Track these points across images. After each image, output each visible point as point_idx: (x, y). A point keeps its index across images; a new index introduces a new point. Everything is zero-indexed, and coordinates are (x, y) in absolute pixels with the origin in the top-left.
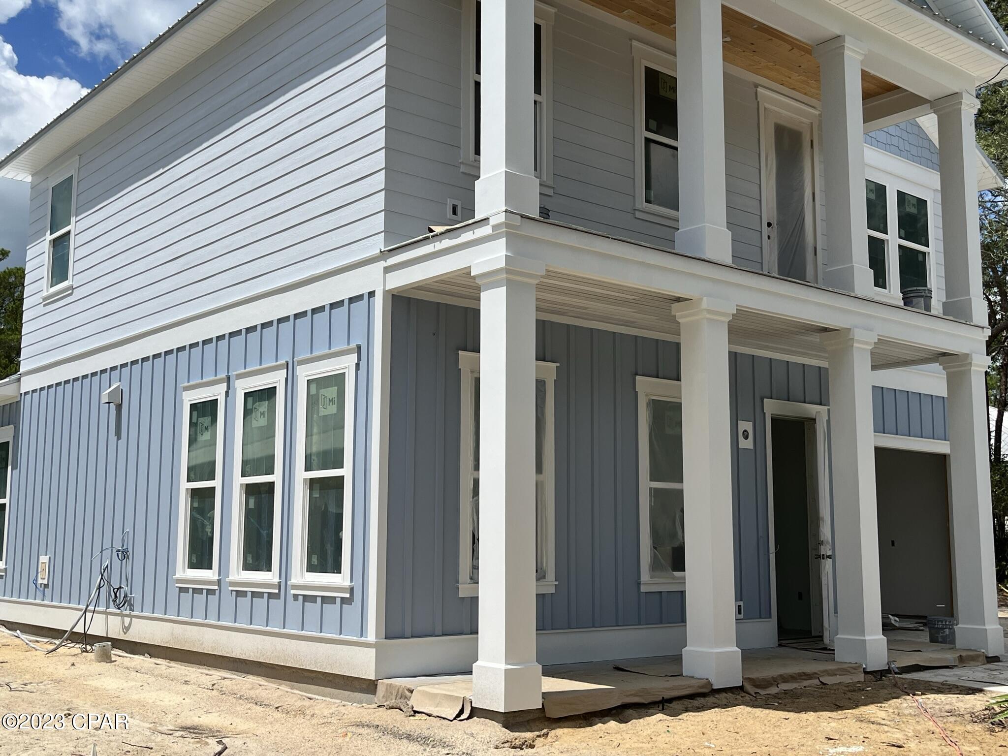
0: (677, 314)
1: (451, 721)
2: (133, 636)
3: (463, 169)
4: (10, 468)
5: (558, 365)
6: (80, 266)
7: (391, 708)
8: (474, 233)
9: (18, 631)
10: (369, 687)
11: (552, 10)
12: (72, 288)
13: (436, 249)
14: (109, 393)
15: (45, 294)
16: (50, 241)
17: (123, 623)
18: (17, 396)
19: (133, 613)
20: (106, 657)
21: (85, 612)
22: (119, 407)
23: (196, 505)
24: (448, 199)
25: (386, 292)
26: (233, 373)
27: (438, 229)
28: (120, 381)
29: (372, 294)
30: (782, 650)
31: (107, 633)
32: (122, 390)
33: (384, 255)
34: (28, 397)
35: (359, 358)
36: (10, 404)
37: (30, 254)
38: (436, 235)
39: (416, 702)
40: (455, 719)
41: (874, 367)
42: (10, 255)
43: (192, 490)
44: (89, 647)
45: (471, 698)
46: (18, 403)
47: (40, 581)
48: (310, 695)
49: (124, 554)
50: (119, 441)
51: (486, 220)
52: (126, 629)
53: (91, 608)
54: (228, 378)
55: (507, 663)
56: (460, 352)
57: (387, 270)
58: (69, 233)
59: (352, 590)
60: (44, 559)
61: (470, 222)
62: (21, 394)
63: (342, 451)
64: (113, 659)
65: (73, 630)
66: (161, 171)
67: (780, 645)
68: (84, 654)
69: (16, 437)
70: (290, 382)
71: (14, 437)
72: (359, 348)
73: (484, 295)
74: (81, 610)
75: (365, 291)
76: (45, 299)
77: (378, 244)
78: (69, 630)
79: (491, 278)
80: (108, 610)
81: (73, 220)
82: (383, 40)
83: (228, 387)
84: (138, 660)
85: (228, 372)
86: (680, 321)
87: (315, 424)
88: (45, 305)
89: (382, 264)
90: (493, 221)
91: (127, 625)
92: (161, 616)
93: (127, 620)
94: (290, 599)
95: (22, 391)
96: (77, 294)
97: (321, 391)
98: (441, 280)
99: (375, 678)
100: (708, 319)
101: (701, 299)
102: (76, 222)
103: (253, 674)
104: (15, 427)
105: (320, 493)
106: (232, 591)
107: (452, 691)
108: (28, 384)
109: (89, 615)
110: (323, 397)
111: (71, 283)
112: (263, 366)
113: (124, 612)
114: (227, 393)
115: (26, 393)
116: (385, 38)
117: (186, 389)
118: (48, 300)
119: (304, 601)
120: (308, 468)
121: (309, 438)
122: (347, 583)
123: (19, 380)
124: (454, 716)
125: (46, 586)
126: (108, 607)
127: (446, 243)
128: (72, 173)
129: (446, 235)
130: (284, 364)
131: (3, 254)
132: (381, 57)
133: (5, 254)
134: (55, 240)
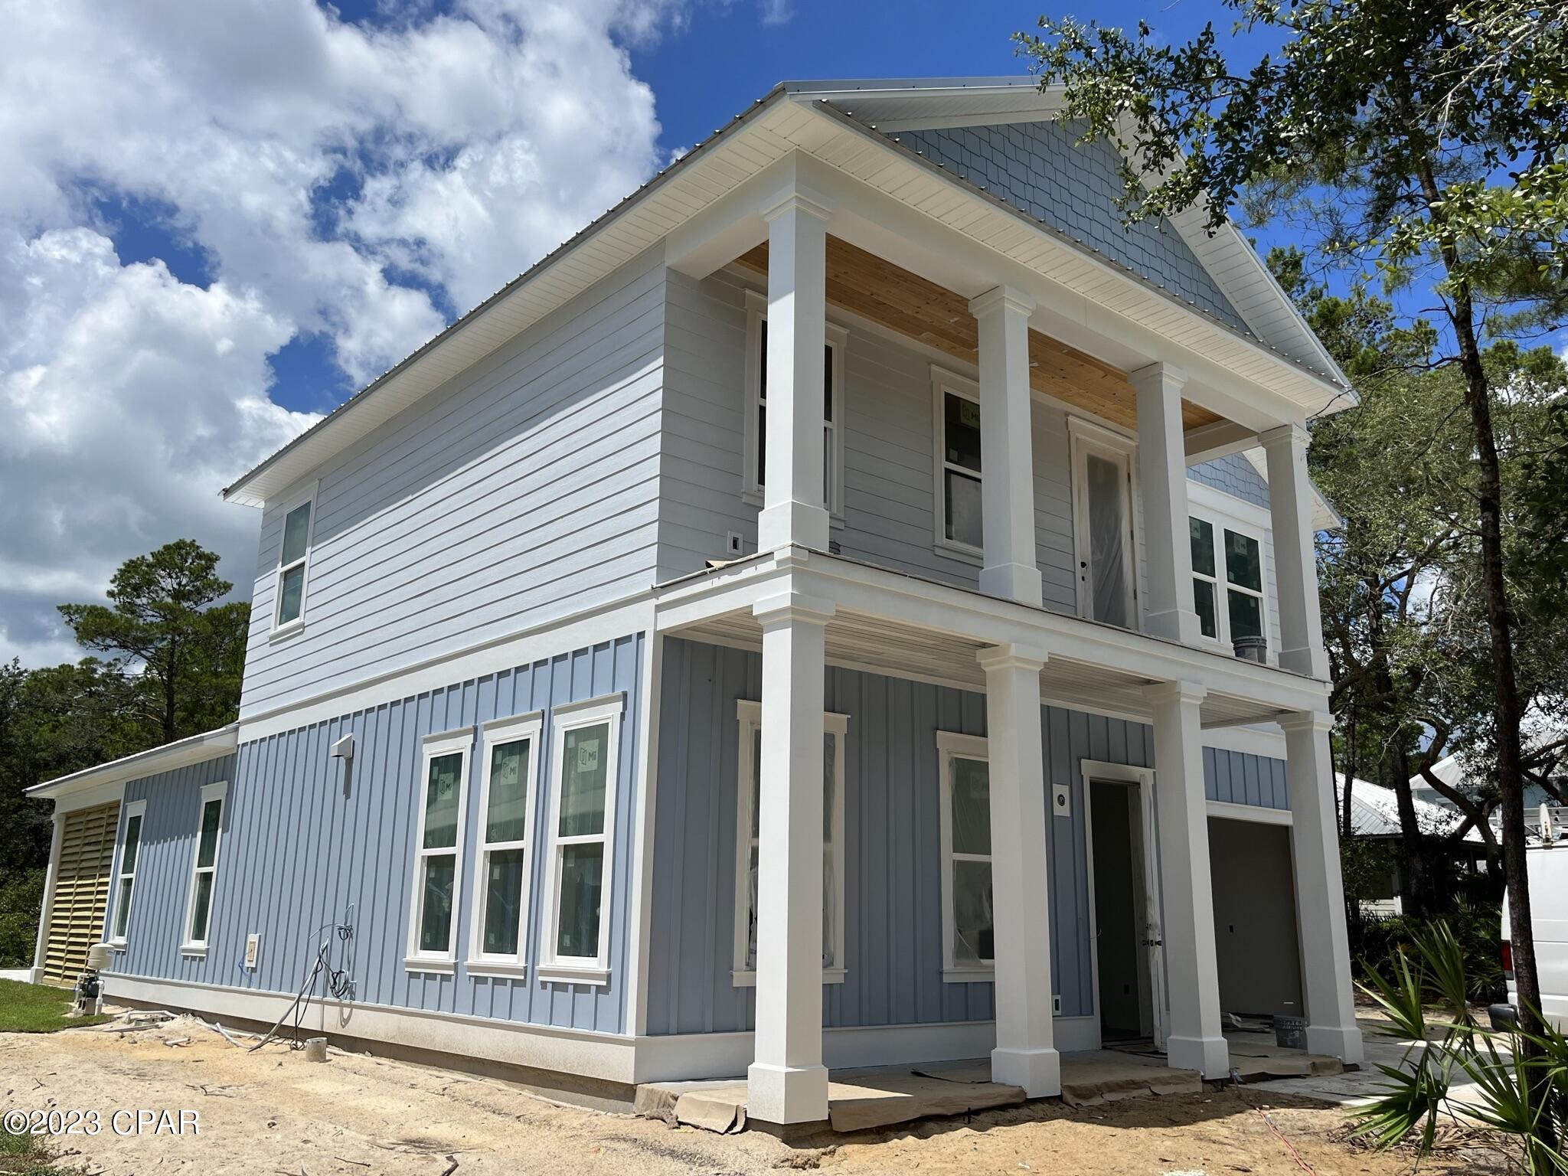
0: (982, 662)
1: (722, 1134)
2: (351, 1031)
3: (745, 499)
4: (220, 831)
5: (849, 717)
6: (313, 602)
7: (652, 1118)
8: (757, 568)
9: (218, 1024)
10: (625, 1093)
11: (845, 332)
12: (303, 626)
13: (716, 586)
14: (339, 745)
15: (272, 632)
16: (281, 574)
17: (342, 1013)
18: (233, 748)
19: (354, 1003)
20: (319, 1056)
21: (298, 1002)
22: (350, 761)
23: (432, 875)
24: (728, 532)
25: (657, 633)
26: (481, 724)
27: (717, 564)
28: (352, 731)
29: (641, 635)
30: (1107, 1053)
31: (322, 1027)
32: (354, 741)
33: (655, 592)
34: (246, 749)
35: (625, 707)
36: (225, 757)
37: (258, 587)
38: (715, 571)
39: (681, 1111)
40: (726, 1132)
41: (1204, 726)
42: (233, 588)
43: (429, 857)
44: (300, 1044)
45: (746, 1106)
46: (234, 756)
47: (247, 964)
48: (557, 1103)
49: (347, 932)
50: (348, 798)
51: (769, 555)
52: (345, 1022)
53: (305, 996)
54: (476, 729)
55: (788, 1066)
56: (740, 702)
57: (659, 608)
58: (303, 564)
59: (609, 977)
60: (253, 938)
61: (753, 556)
62: (239, 745)
64: (327, 1058)
65: (283, 1023)
66: (410, 498)
67: (1104, 1048)
68: (294, 1051)
69: (229, 795)
70: (546, 734)
71: (227, 794)
72: (625, 695)
73: (765, 637)
74: (293, 999)
75: (634, 631)
76: (271, 638)
77: (650, 580)
78: (277, 1022)
79: (775, 619)
80: (325, 999)
81: (309, 550)
82: (660, 361)
83: (475, 739)
84: (357, 1059)
85: (476, 722)
86: (986, 669)
87: (572, 782)
88: (271, 645)
89: (654, 602)
90: (777, 556)
91: (345, 1017)
92: (386, 1006)
93: (347, 1011)
94: (537, 986)
95: (240, 742)
96: (309, 632)
97: (580, 744)
98: (719, 620)
99: (635, 1081)
100: (1017, 668)
101: (1009, 646)
102: (312, 553)
103: (491, 1076)
104: (229, 783)
105: (576, 863)
106: (470, 976)
107: (724, 1098)
108: (246, 734)
109: (302, 1005)
110: (583, 751)
111: (302, 620)
112: (515, 716)
113: (344, 1002)
114: (473, 746)
115: (244, 745)
116: (662, 358)
117: (427, 741)
118: (276, 639)
119: (553, 989)
120: (562, 833)
121: (565, 799)
122: (604, 969)
123: (237, 729)
124: (726, 1128)
125: (254, 970)
126: (325, 996)
127: (726, 579)
128: (310, 499)
129: (726, 570)
130: (539, 713)
131: (225, 588)
132: (658, 377)
133: (227, 587)
134: (286, 573)
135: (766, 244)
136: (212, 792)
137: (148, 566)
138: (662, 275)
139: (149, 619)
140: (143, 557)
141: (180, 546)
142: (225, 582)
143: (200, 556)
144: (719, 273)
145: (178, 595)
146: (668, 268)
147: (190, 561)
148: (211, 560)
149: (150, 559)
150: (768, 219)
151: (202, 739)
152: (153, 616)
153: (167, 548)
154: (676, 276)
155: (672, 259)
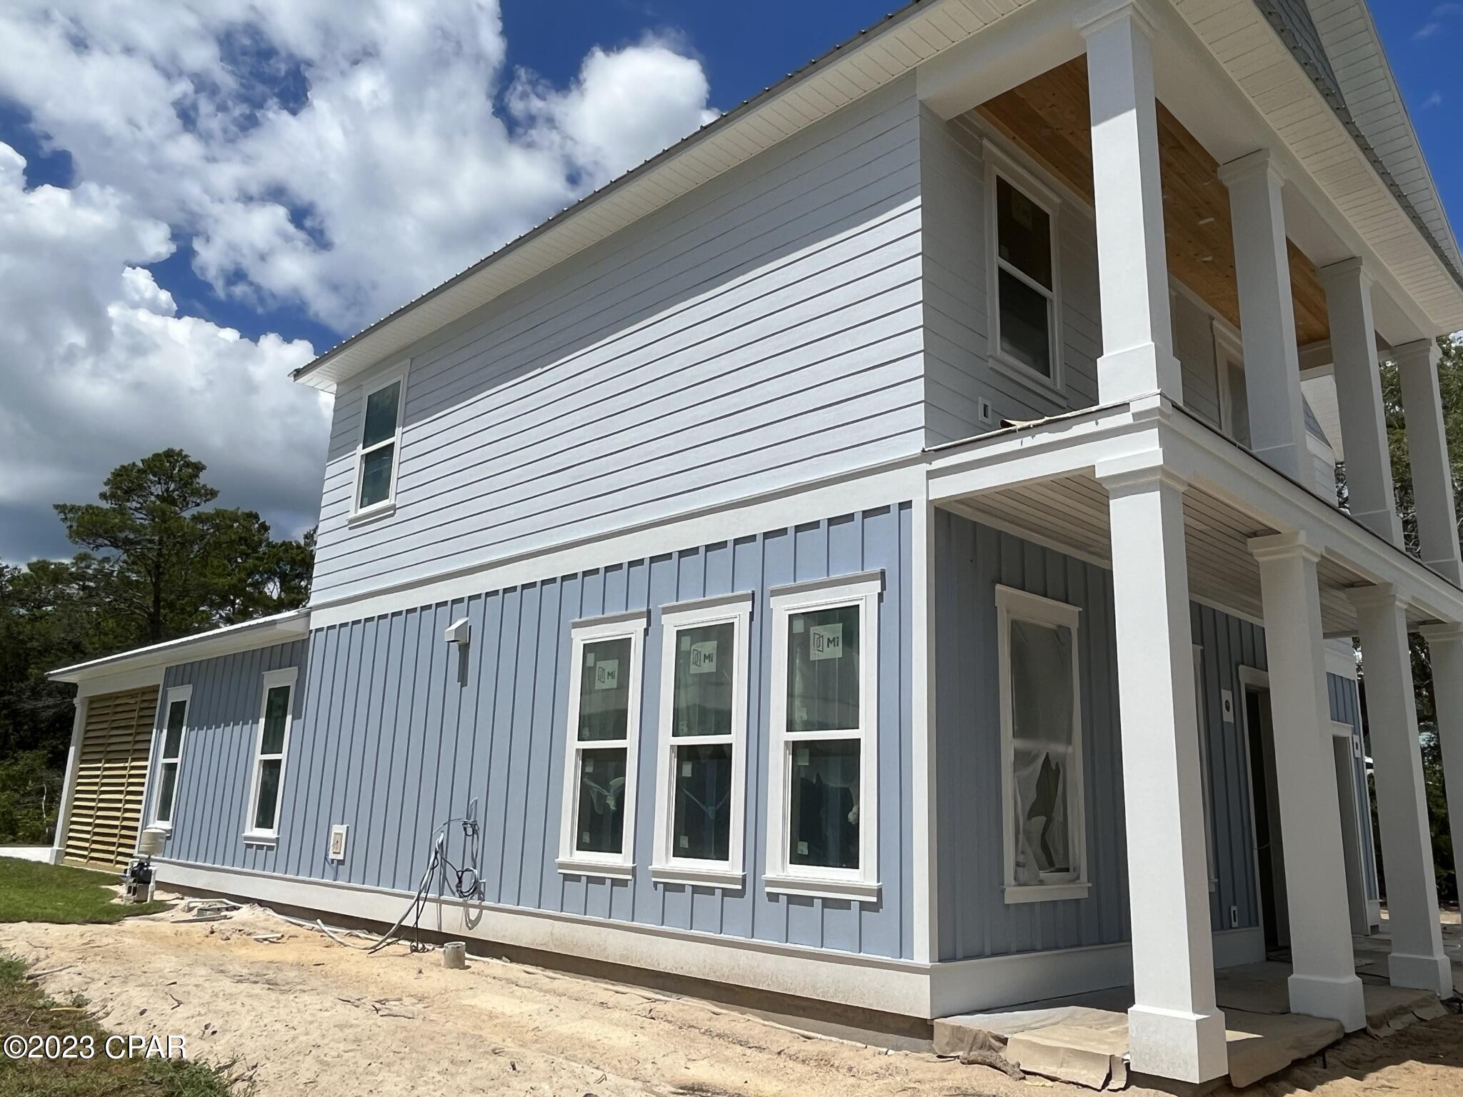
1: (1100, 1091)
3: (991, 363)
4: (289, 718)
5: (1081, 609)
6: (404, 484)
7: (971, 1063)
8: (1097, 424)
9: (319, 921)
10: (919, 1029)
12: (394, 508)
13: (1025, 446)
14: (456, 630)
15: (352, 515)
16: (362, 456)
17: (467, 914)
18: (304, 634)
19: (483, 904)
20: (457, 962)
21: (418, 899)
22: (464, 649)
23: (589, 769)
24: (980, 398)
25: (929, 502)
26: (656, 607)
28: (467, 616)
29: (906, 505)
30: (1271, 964)
31: (440, 927)
32: (470, 627)
33: (925, 456)
34: (321, 635)
35: (883, 587)
37: (330, 471)
40: (1103, 1087)
43: (584, 750)
44: (420, 946)
45: (1127, 1057)
46: (305, 642)
47: (331, 856)
49: (472, 828)
50: (463, 688)
52: (472, 924)
53: (423, 895)
54: (649, 612)
56: (998, 587)
57: (931, 475)
58: (393, 444)
60: (338, 829)
61: (1094, 409)
62: (311, 631)
64: (466, 964)
65: (402, 924)
67: (1268, 959)
68: (415, 954)
69: (300, 682)
70: (759, 619)
71: (297, 681)
72: (883, 573)
74: (412, 897)
75: (894, 500)
76: (351, 521)
77: (917, 444)
78: (397, 923)
79: (1132, 482)
81: (398, 431)
82: (918, 201)
83: (649, 623)
84: (497, 966)
85: (648, 605)
86: (1260, 559)
89: (925, 467)
90: (1135, 408)
91: (473, 918)
93: (474, 913)
94: (762, 901)
95: (312, 627)
96: (400, 515)
97: (812, 629)
99: (932, 1013)
102: (403, 433)
104: (299, 669)
105: (810, 761)
106: (656, 884)
108: (319, 620)
109: (421, 903)
110: (817, 636)
111: (393, 502)
112: (707, 598)
113: (470, 902)
114: (646, 631)
115: (317, 630)
116: (920, 198)
117: (576, 625)
118: (355, 523)
120: (790, 727)
123: (308, 615)
124: (1101, 1083)
125: (341, 862)
126: (441, 894)
128: (400, 378)
129: (1043, 427)
130: (747, 594)
132: (916, 220)
133: (213, 494)
134: (367, 455)
136: (274, 679)
137: (139, 471)
138: (917, 110)
139: (138, 521)
140: (134, 463)
141: (169, 454)
142: (212, 489)
143: (188, 465)
145: (167, 499)
146: (921, 102)
147: (177, 469)
148: (198, 467)
149: (140, 465)
150: (1084, 34)
151: (274, 622)
152: (142, 519)
153: (156, 456)
154: (927, 111)
155: (925, 91)
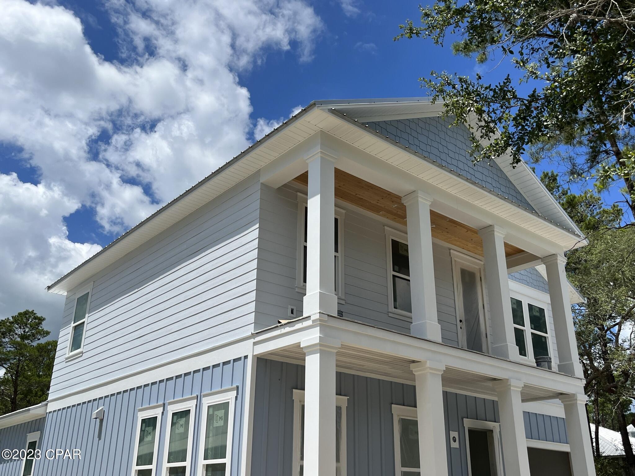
0: (413, 370)
3: (297, 290)
5: (348, 398)
6: (88, 341)
8: (302, 324)
11: (344, 211)
12: (82, 353)
13: (282, 332)
14: (96, 413)
15: (67, 356)
16: (73, 327)
18: (44, 414)
22: (102, 421)
24: (289, 306)
25: (254, 356)
26: (167, 402)
27: (283, 322)
28: (104, 406)
29: (246, 357)
32: (104, 411)
33: (253, 336)
34: (51, 415)
35: (237, 393)
36: (40, 419)
37: (61, 334)
38: (282, 325)
41: (523, 401)
42: (50, 334)
43: (139, 470)
46: (45, 418)
50: (100, 441)
51: (308, 317)
54: (164, 404)
56: (294, 390)
57: (255, 344)
58: (84, 322)
61: (301, 318)
62: (47, 413)
63: (225, 447)
66: (137, 290)
69: (41, 439)
70: (198, 407)
72: (238, 387)
73: (307, 358)
75: (242, 355)
76: (66, 359)
77: (251, 330)
79: (312, 349)
81: (87, 316)
82: (257, 226)
83: (164, 410)
85: (164, 401)
86: (415, 373)
87: (211, 432)
88: (66, 362)
89: (252, 341)
90: (313, 318)
95: (48, 411)
96: (85, 356)
97: (215, 412)
98: (285, 349)
100: (430, 373)
101: (426, 362)
102: (88, 317)
104: (41, 432)
105: (212, 474)
108: (51, 407)
110: (216, 416)
111: (82, 350)
112: (184, 398)
114: (163, 413)
115: (50, 412)
116: (258, 224)
117: (140, 410)
118: (68, 360)
120: (206, 458)
121: (207, 439)
123: (47, 405)
127: (288, 329)
128: (89, 291)
129: (287, 325)
130: (195, 397)
131: (47, 334)
132: (256, 233)
133: (48, 333)
134: (76, 327)
135: (307, 172)
136: (32, 437)
137: (10, 323)
138: (259, 187)
139: (8, 349)
140: (8, 318)
141: (26, 313)
142: (47, 331)
143: (36, 318)
144: (285, 186)
145: (23, 337)
146: (261, 183)
147: (30, 320)
148: (41, 320)
149: (11, 319)
150: (307, 161)
151: (29, 410)
152: (10, 347)
153: (20, 314)
154: (265, 187)
155: (263, 179)
